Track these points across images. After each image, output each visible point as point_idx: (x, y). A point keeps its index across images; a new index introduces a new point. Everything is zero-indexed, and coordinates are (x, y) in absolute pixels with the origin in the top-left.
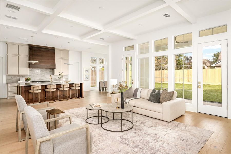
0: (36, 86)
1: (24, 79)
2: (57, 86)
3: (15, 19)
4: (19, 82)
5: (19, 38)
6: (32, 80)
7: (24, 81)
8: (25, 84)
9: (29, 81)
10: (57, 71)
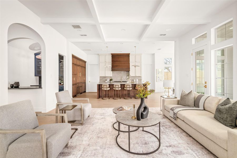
0: (105, 85)
1: (109, 79)
2: (121, 86)
3: (86, 35)
4: (106, 81)
5: (102, 50)
6: (114, 80)
7: (109, 81)
8: (110, 83)
9: (112, 81)
10: (132, 73)
